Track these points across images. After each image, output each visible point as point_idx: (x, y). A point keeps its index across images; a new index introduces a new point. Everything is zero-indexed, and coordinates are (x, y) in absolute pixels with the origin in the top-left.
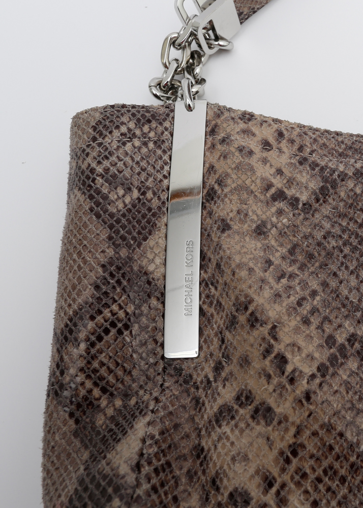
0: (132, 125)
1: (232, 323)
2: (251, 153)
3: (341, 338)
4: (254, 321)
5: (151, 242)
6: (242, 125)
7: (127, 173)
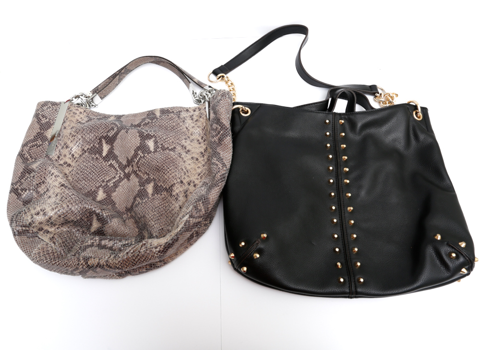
0: (50, 105)
1: (63, 147)
2: (76, 114)
3: (86, 149)
4: (67, 147)
5: (49, 130)
6: (76, 108)
7: (47, 115)
